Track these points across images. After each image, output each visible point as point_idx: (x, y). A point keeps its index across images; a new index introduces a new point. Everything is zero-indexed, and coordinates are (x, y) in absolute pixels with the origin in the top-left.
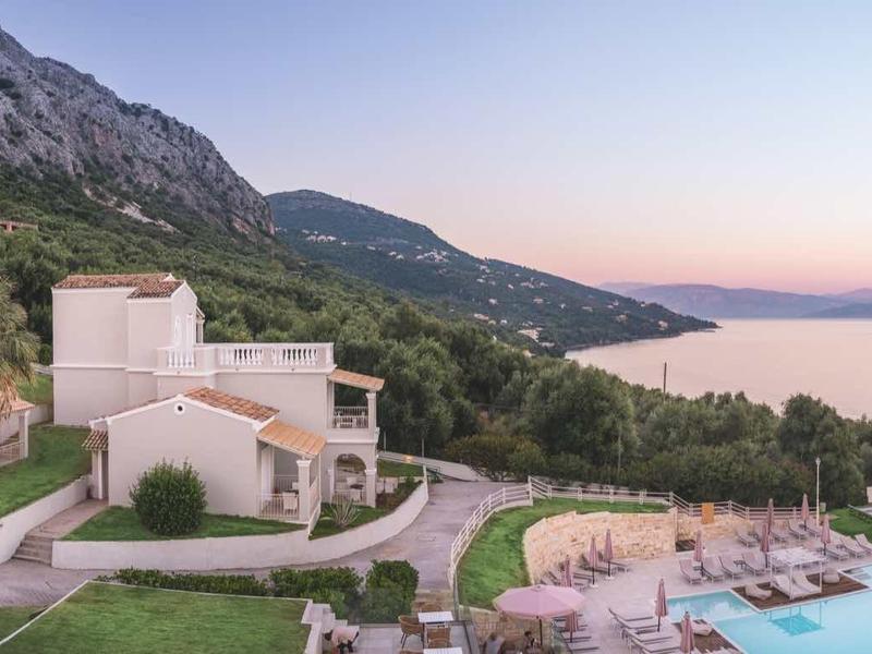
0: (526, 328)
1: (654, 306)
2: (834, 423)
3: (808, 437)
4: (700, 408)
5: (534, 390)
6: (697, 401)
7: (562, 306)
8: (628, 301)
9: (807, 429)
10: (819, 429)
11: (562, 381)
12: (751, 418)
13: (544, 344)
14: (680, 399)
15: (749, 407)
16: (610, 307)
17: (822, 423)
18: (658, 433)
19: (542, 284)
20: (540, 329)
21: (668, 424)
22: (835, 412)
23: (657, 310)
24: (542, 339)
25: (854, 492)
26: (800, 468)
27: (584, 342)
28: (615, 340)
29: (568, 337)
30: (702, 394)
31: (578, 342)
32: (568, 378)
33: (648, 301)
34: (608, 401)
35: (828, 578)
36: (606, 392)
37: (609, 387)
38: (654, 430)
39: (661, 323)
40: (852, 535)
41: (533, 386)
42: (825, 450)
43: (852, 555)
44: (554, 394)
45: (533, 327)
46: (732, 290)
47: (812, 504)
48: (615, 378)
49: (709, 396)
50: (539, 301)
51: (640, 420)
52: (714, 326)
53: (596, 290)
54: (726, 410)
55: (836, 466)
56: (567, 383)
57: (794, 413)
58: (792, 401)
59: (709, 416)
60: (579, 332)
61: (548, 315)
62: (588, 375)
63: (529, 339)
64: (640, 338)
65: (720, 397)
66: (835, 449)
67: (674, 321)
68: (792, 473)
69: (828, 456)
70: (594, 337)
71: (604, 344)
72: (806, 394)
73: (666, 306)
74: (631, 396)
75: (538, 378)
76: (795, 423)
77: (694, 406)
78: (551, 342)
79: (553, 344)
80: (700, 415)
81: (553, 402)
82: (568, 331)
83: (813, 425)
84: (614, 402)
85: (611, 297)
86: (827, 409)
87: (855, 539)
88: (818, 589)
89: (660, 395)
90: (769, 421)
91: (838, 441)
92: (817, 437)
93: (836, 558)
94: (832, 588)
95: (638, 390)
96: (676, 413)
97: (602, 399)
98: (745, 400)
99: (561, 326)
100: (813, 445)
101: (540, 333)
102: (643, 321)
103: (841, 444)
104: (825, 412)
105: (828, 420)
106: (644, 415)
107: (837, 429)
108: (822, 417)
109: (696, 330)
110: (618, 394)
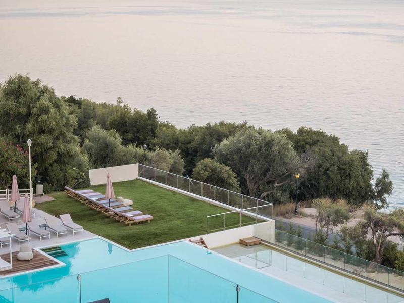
2: (51, 104)
3: (24, 118)
9: (23, 110)
22: (53, 93)
25: (74, 175)
26: (14, 151)
35: (21, 256)
40: (57, 214)
42: (42, 132)
43: (54, 234)
47: (23, 185)
55: (53, 148)
66: (51, 132)
68: (6, 155)
69: (43, 139)
72: (24, 75)
83: (29, 107)
86: (45, 90)
87: (59, 218)
88: (8, 266)
91: (54, 123)
92: (32, 119)
93: (36, 237)
94: (23, 264)
100: (29, 126)
103: (57, 124)
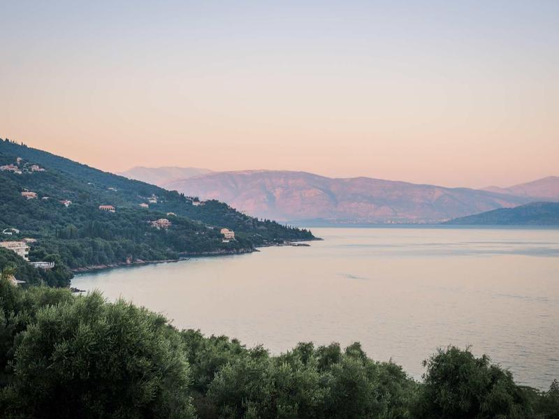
0: (9, 239)
1: (214, 203)
4: (295, 368)
5: (30, 340)
6: (288, 358)
7: (67, 203)
8: (173, 195)
10: (484, 406)
11: (76, 325)
12: (373, 386)
13: (37, 264)
14: (259, 354)
15: (371, 369)
16: (143, 205)
17: (489, 396)
18: (227, 409)
19: (35, 168)
20: (32, 240)
21: (243, 394)
23: (217, 211)
24: (34, 256)
27: (102, 261)
28: (152, 258)
29: (76, 254)
30: (295, 345)
31: (91, 261)
32: (86, 322)
33: (204, 197)
34: (149, 357)
36: (148, 343)
37: (152, 335)
38: (220, 404)
39: (225, 231)
41: (26, 334)
44: (62, 347)
45: (19, 238)
46: (338, 181)
48: (160, 322)
49: (305, 350)
50: (30, 195)
51: (199, 388)
52: (307, 236)
53: (121, 178)
54: (335, 372)
56: (84, 328)
57: (445, 378)
58: (440, 360)
59: (308, 380)
60: (94, 246)
61: (45, 217)
62: (117, 316)
63: (13, 257)
64: (190, 256)
65: (322, 350)
67: (246, 228)
70: (117, 255)
71: (134, 265)
73: (232, 205)
74: (185, 350)
75: (35, 321)
76: (445, 394)
77: (285, 366)
78: (49, 260)
79: (52, 265)
80: (295, 381)
81: (60, 359)
82: (76, 243)
84: (159, 358)
85: (145, 190)
89: (226, 346)
90: (401, 390)
95: (192, 338)
96: (255, 375)
97: (140, 354)
98: (362, 355)
99: (62, 236)
101: (32, 247)
102: (195, 229)
104: (494, 379)
105: (499, 391)
106: (202, 379)
107: (514, 408)
108: (489, 387)
109: (280, 243)
110: (165, 344)
